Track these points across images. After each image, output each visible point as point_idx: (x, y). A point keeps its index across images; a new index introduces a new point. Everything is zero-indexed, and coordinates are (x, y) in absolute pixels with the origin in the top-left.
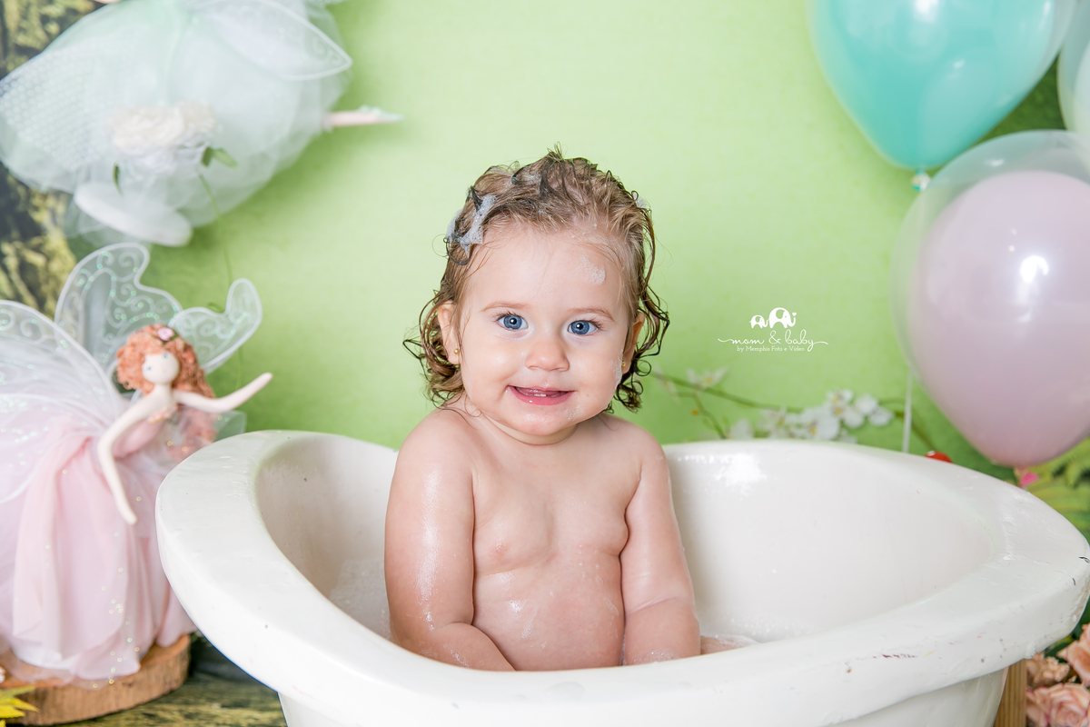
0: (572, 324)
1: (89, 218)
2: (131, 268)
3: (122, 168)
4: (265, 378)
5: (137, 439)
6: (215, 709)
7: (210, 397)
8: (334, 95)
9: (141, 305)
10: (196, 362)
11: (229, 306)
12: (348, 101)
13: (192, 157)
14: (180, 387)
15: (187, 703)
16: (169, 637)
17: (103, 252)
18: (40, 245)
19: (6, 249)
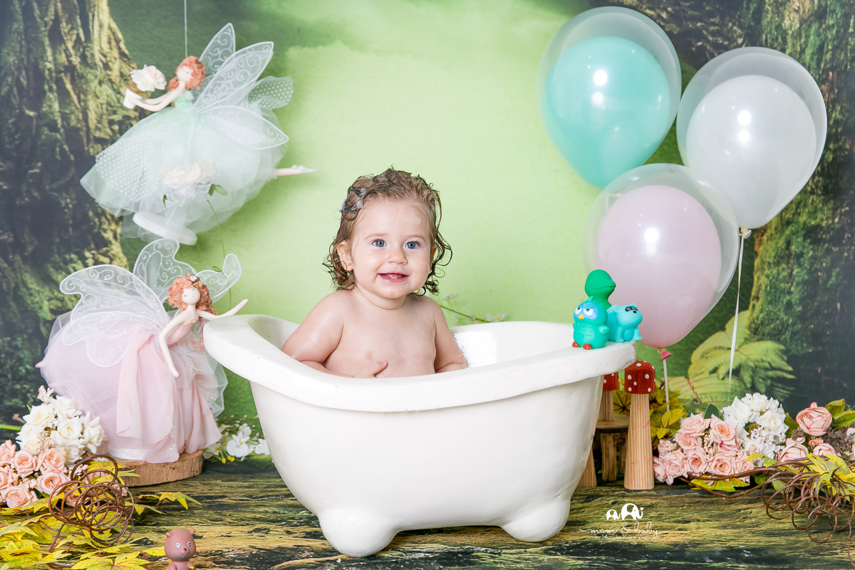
0: (408, 243)
1: (143, 230)
2: (171, 250)
3: (168, 196)
4: (245, 301)
5: (178, 334)
6: (219, 482)
7: (215, 315)
8: (278, 159)
9: (176, 270)
10: (208, 294)
11: (224, 268)
12: (284, 163)
13: (205, 190)
14: (200, 307)
15: (203, 480)
16: (192, 448)
17: (155, 242)
18: (107, 251)
19: (87, 254)
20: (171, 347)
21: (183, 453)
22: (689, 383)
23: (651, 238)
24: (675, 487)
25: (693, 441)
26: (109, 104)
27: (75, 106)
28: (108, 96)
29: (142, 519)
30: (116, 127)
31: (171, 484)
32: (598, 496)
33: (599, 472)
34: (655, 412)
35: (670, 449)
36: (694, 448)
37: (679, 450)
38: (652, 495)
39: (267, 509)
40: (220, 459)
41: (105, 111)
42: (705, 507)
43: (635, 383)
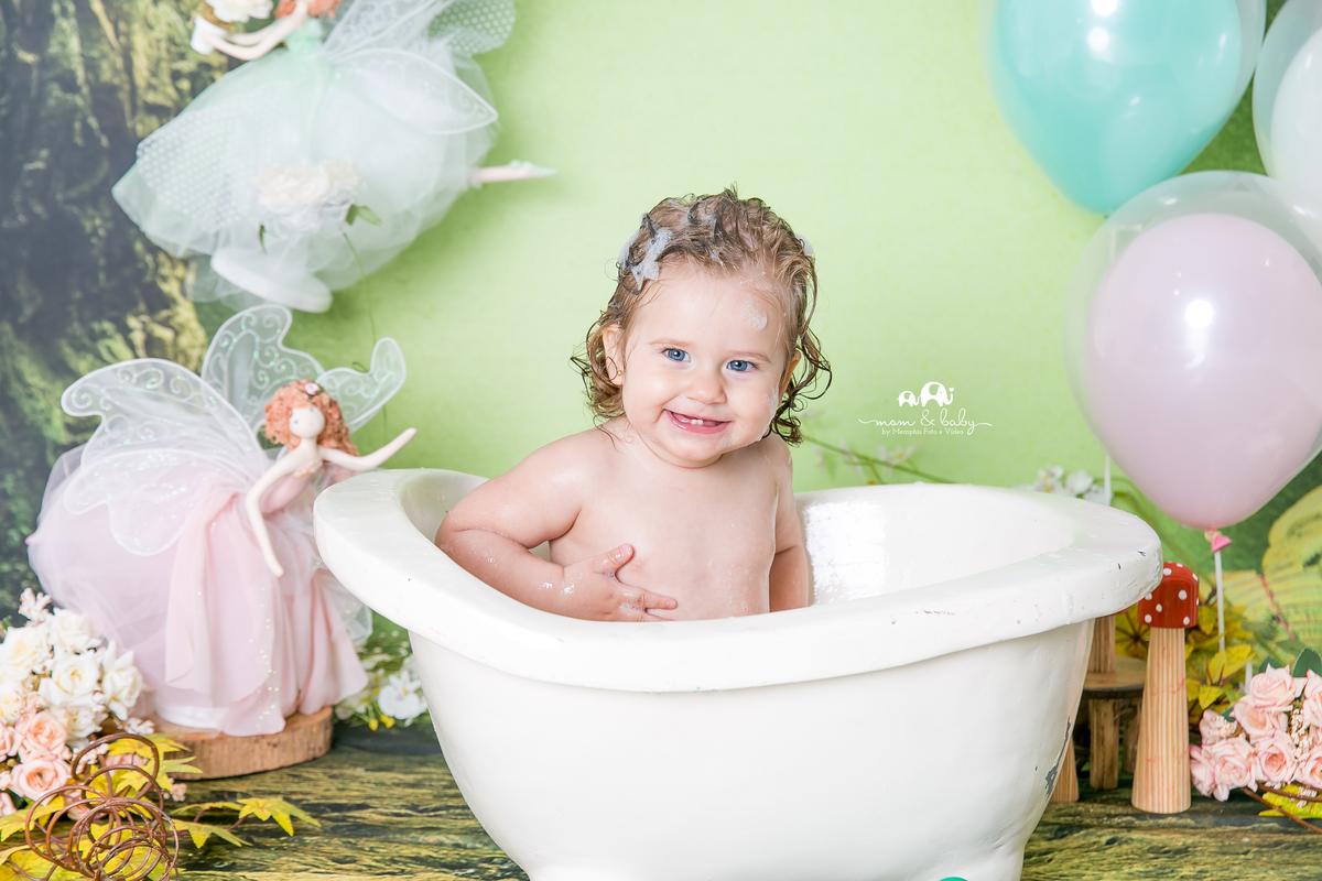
0: (731, 362)
1: (227, 283)
2: (275, 328)
3: (267, 227)
4: (410, 432)
5: (283, 495)
6: (360, 771)
7: (355, 455)
8: (482, 149)
9: (283, 367)
10: (340, 418)
11: (373, 365)
12: (494, 158)
13: (337, 215)
14: (325, 442)
15: (331, 767)
16: (312, 705)
17: (246, 313)
18: (169, 318)
19: (133, 322)
20: (270, 516)
21: (293, 716)
22: (1265, 585)
23: (1199, 318)
24: (1232, 805)
25: (1270, 720)
26: (171, 40)
27: (110, 43)
28: (169, 25)
29: (205, 854)
30: (185, 85)
31: (269, 775)
32: (1081, 827)
33: (1085, 768)
34: (1196, 651)
35: (1223, 733)
36: (1271, 732)
37: (1242, 736)
38: (1185, 827)
39: (442, 838)
40: (366, 719)
41: (164, 54)
42: (1291, 855)
43: (1159, 608)
